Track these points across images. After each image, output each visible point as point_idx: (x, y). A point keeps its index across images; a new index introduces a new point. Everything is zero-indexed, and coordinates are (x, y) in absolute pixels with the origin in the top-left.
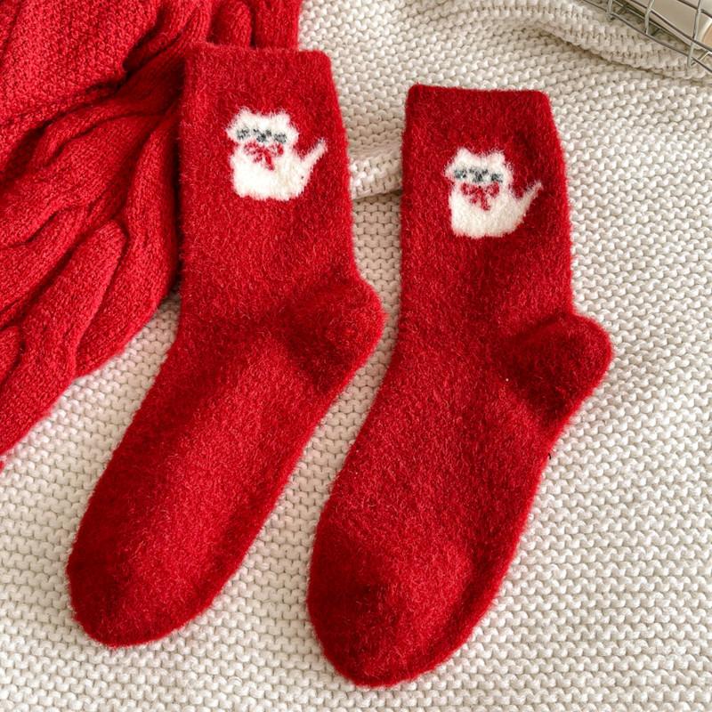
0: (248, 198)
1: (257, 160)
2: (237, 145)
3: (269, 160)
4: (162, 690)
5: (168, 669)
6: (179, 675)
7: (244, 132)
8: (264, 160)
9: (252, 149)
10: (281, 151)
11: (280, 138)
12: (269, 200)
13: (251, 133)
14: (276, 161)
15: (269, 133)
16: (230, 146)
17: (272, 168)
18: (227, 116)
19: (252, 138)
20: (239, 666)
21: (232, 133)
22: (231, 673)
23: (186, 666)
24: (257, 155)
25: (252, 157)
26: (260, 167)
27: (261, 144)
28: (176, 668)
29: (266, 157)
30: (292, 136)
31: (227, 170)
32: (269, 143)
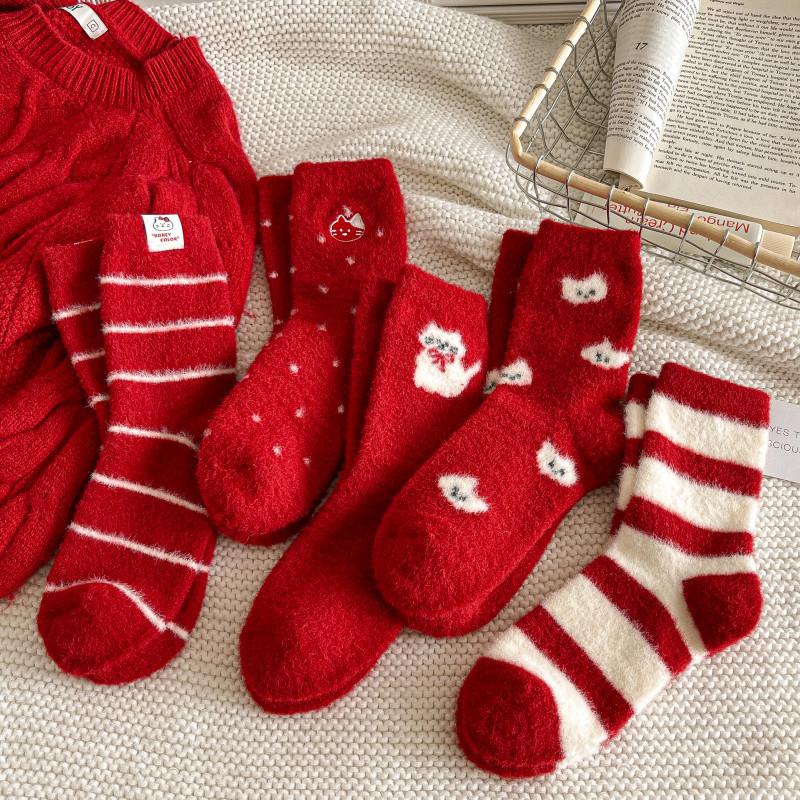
0: (421, 389)
1: (435, 362)
2: (424, 348)
3: (443, 364)
4: (119, 775)
5: (125, 760)
6: (133, 764)
7: (430, 340)
8: (440, 363)
9: (433, 354)
10: (452, 360)
11: (454, 350)
12: (436, 394)
13: (435, 341)
14: (448, 366)
15: (447, 345)
16: (419, 347)
17: (443, 370)
18: (421, 324)
19: (435, 345)
20: (178, 760)
21: (422, 339)
22: (171, 764)
23: (139, 758)
24: (435, 359)
25: (432, 359)
26: (435, 368)
27: (440, 351)
28: (131, 759)
29: (441, 360)
30: (462, 351)
31: (412, 366)
32: (446, 351)
